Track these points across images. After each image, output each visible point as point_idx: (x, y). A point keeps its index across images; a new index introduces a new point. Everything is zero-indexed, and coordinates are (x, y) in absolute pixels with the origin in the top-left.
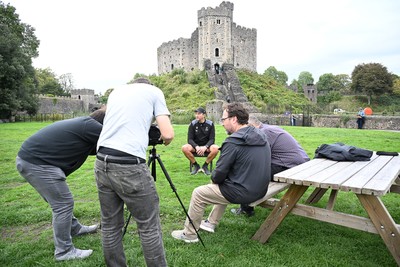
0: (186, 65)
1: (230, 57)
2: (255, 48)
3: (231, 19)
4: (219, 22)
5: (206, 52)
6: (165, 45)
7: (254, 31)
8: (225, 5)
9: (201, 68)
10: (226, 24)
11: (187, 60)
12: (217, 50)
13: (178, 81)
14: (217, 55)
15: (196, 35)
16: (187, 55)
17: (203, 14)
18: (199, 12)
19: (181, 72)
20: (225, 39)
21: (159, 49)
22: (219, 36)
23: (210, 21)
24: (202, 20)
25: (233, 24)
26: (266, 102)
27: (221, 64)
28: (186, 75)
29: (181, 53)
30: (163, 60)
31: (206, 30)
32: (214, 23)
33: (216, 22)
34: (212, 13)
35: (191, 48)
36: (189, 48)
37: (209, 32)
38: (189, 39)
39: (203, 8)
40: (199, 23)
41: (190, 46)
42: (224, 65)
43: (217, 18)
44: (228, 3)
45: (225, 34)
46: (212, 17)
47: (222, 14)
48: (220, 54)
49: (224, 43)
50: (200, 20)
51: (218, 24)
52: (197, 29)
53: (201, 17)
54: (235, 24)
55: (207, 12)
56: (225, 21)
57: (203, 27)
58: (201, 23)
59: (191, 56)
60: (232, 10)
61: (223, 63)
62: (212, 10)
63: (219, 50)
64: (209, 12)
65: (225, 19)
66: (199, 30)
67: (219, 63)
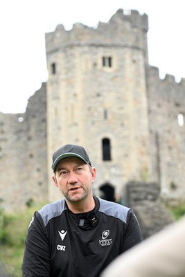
0: (7, 192)
1: (149, 162)
3: (145, 53)
4: (108, 61)
8: (126, 18)
10: (130, 70)
11: (13, 175)
12: (106, 143)
14: (107, 157)
17: (61, 43)
18: (47, 35)
20: (130, 108)
22: (109, 100)
23: (83, 61)
24: (59, 59)
25: (151, 71)
27: (119, 185)
31: (70, 83)
32: (95, 64)
33: (100, 62)
34: (86, 39)
35: (24, 138)
36: (19, 139)
37: (78, 90)
38: (19, 115)
39: (60, 28)
40: (50, 68)
41: (22, 134)
42: (130, 187)
43: (101, 53)
44: (135, 13)
45: (129, 95)
46: (86, 49)
47: (118, 41)
48: (114, 153)
49: (126, 122)
50: (53, 59)
51: (107, 69)
52: (44, 85)
53: (56, 50)
54: (156, 70)
55: (73, 36)
56: (128, 61)
57: (62, 76)
58: (54, 66)
59: (25, 164)
60: (145, 30)
61: (125, 180)
62: (87, 31)
63: (113, 143)
64: (77, 36)
65: (127, 55)
66: (50, 90)
67: (114, 181)
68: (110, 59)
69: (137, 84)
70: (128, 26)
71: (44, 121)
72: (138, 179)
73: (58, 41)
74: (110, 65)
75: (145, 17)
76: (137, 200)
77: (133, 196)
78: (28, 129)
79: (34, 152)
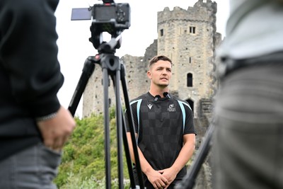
3: (214, 26)
4: (193, 30)
10: (205, 35)
12: (190, 76)
14: (190, 84)
15: (152, 50)
16: (136, 83)
17: (167, 19)
18: (159, 13)
20: (204, 57)
22: (193, 52)
23: (179, 29)
24: (165, 27)
25: (217, 35)
27: (196, 100)
30: (93, 90)
31: (171, 42)
32: (186, 31)
33: (188, 30)
34: (181, 17)
35: (144, 71)
36: (140, 71)
37: (175, 46)
38: (141, 58)
39: (167, 9)
40: (160, 32)
41: (142, 69)
42: (202, 102)
43: (189, 24)
44: (209, 1)
45: (204, 50)
46: (181, 22)
47: (199, 18)
48: (194, 82)
49: (201, 65)
50: (161, 27)
51: (192, 34)
52: (156, 41)
53: (164, 22)
54: (219, 35)
55: (173, 14)
56: (204, 30)
57: (167, 37)
58: (162, 31)
59: (143, 86)
60: (215, 12)
61: (200, 98)
62: (182, 12)
63: (193, 77)
64: (176, 14)
65: (204, 26)
66: (159, 44)
67: (193, 99)
68: (194, 28)
69: (209, 42)
70: (205, 9)
72: (207, 98)
73: (165, 17)
74: (194, 32)
75: (215, 4)
76: (205, 109)
77: (204, 107)
78: (146, 66)
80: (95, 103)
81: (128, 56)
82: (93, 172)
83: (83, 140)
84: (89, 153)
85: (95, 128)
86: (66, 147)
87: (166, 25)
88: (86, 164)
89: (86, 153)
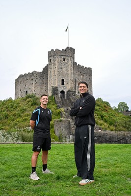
0: (37, 92)
1: (73, 86)
2: (91, 81)
3: (74, 59)
4: (64, 60)
5: (54, 81)
6: (21, 76)
7: (90, 69)
8: (69, 49)
9: (50, 93)
10: (70, 62)
11: (39, 88)
12: (63, 80)
13: (30, 103)
14: (63, 84)
15: (46, 69)
16: (39, 84)
17: (52, 54)
18: (49, 52)
19: (33, 96)
20: (69, 72)
21: (17, 80)
22: (64, 70)
23: (58, 59)
24: (52, 58)
26: (106, 121)
27: (66, 91)
28: (37, 99)
29: (34, 82)
30: (19, 87)
31: (54, 65)
32: (61, 60)
34: (59, 54)
35: (42, 79)
36: (40, 79)
37: (56, 67)
38: (41, 73)
39: (52, 50)
41: (41, 77)
42: (68, 92)
43: (63, 57)
44: (71, 48)
45: (69, 69)
46: (59, 56)
47: (67, 55)
48: (65, 83)
49: (68, 75)
50: (50, 58)
51: (64, 62)
52: (47, 65)
53: (51, 56)
54: (76, 63)
56: (69, 60)
57: (52, 63)
58: (50, 60)
59: (42, 85)
60: (74, 53)
61: (67, 90)
62: (59, 51)
63: (65, 81)
64: (57, 53)
65: (69, 58)
66: (49, 66)
67: (64, 90)
69: (71, 66)
70: (70, 51)
71: (47, 74)
72: (71, 90)
75: (74, 50)
76: (70, 95)
78: (43, 76)
79: (44, 82)
80: (20, 93)
81: (35, 71)
82: (16, 124)
83: (12, 109)
84: (15, 115)
85: (18, 104)
86: (4, 112)
87: (52, 57)
88: (13, 120)
89: (14, 115)
